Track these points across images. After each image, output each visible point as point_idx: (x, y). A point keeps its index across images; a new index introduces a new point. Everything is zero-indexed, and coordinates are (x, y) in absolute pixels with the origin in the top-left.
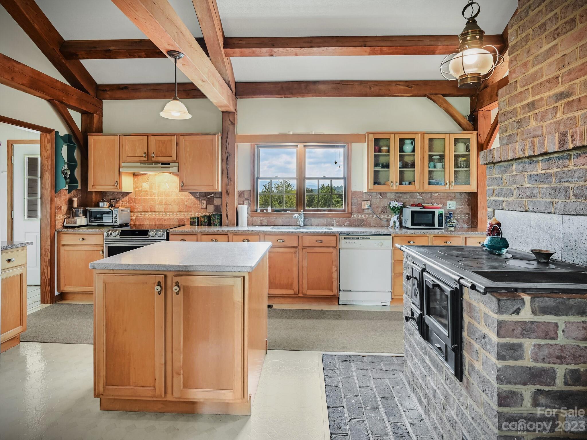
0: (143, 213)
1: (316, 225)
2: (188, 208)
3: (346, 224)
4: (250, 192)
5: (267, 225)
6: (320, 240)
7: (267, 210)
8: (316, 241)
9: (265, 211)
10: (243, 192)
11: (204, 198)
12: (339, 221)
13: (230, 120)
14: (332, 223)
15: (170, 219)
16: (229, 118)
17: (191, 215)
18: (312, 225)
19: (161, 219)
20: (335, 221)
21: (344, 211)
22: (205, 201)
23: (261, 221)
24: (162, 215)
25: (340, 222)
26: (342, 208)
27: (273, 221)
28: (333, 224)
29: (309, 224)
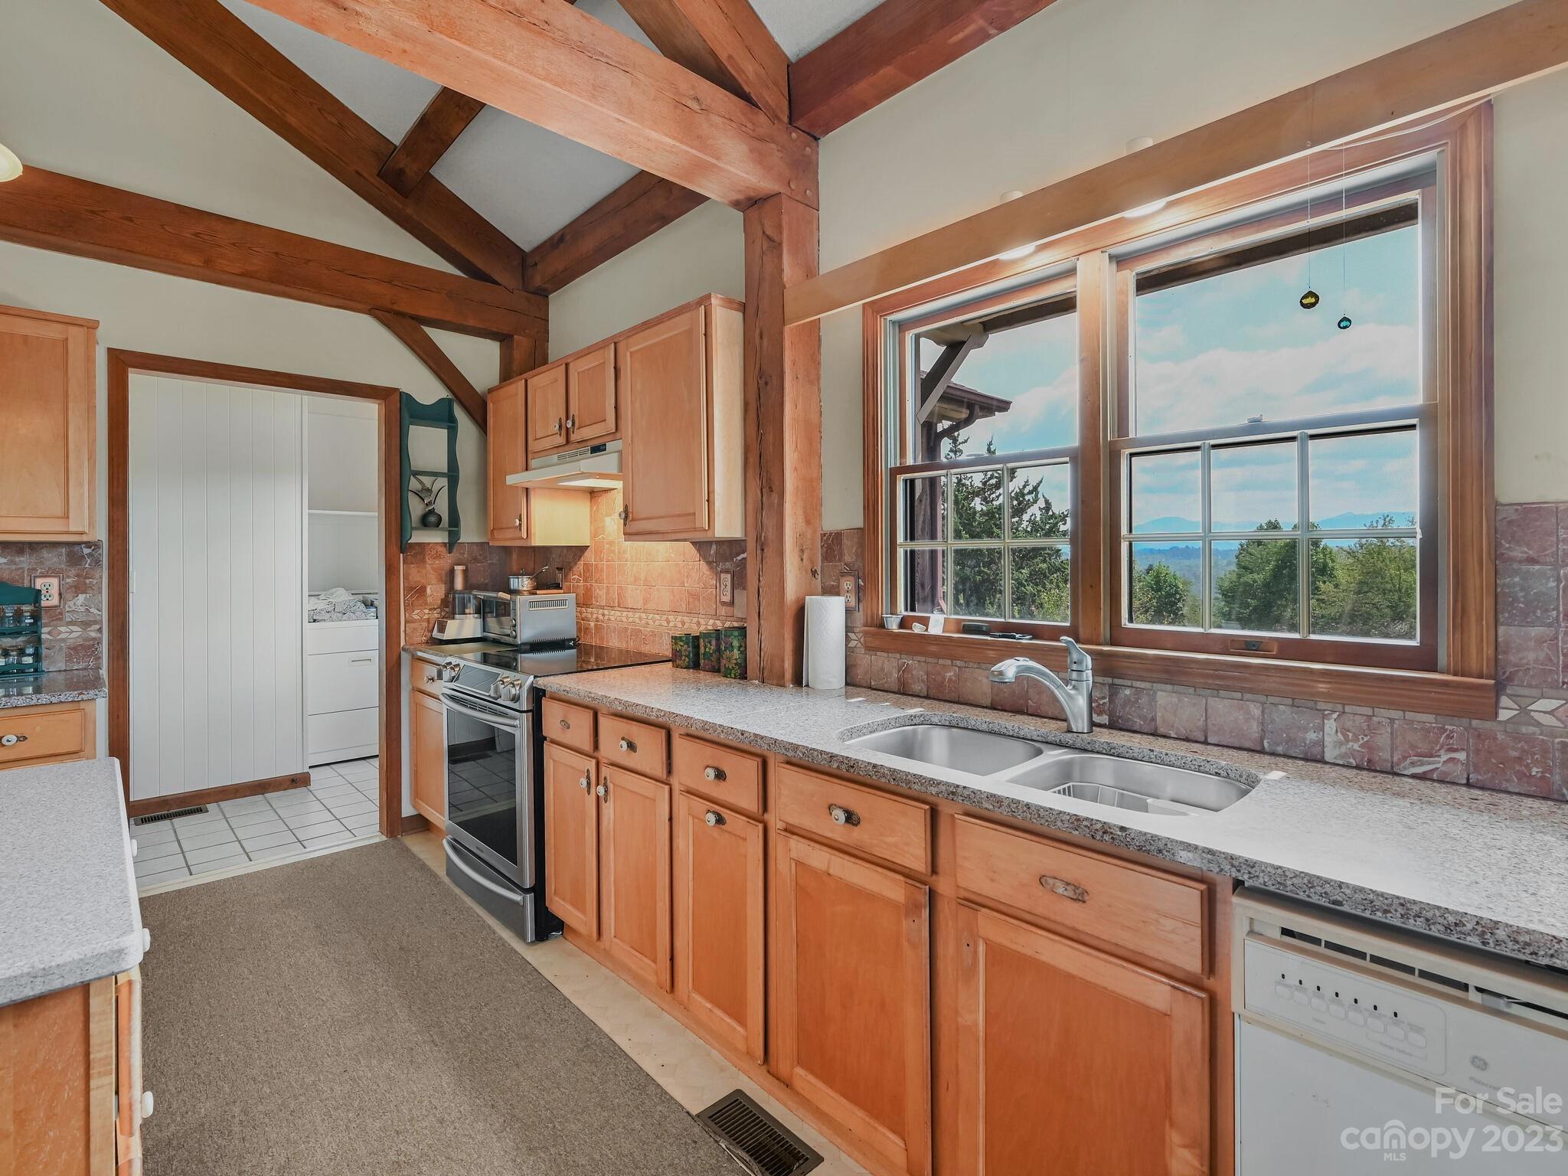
0: (606, 612)
1: (1183, 733)
2: (691, 600)
3: (1439, 763)
4: (863, 535)
5: (927, 697)
6: (1069, 877)
7: (925, 621)
8: (1041, 880)
9: (918, 629)
10: (837, 536)
11: (728, 565)
12: (1371, 729)
13: (764, 232)
14: (1312, 736)
15: (653, 634)
16: (763, 225)
17: (698, 624)
18: (1162, 730)
19: (636, 633)
20: (1330, 725)
21: (1425, 658)
22: (729, 576)
23: (904, 670)
24: (640, 618)
25: (1383, 739)
26: (1409, 635)
27: (950, 680)
28: (1321, 743)
29: (1138, 723)
